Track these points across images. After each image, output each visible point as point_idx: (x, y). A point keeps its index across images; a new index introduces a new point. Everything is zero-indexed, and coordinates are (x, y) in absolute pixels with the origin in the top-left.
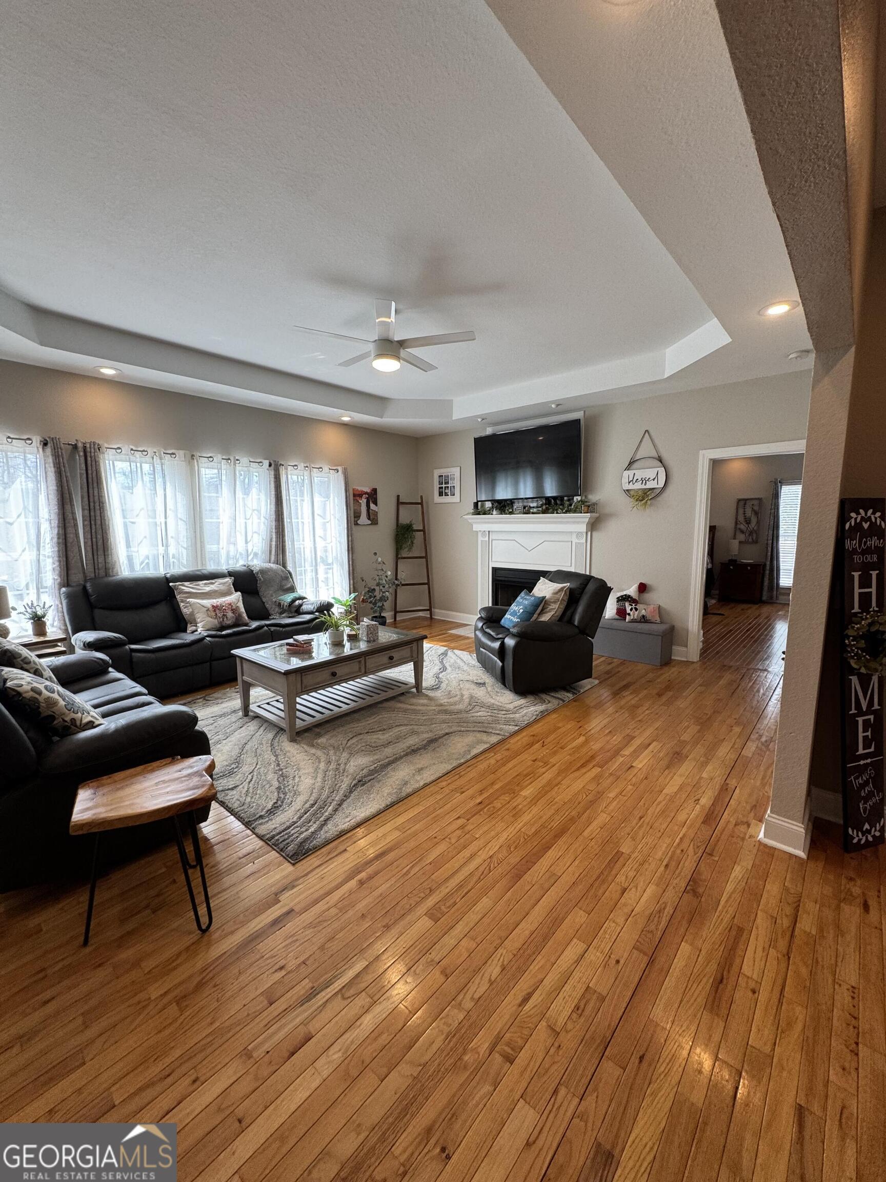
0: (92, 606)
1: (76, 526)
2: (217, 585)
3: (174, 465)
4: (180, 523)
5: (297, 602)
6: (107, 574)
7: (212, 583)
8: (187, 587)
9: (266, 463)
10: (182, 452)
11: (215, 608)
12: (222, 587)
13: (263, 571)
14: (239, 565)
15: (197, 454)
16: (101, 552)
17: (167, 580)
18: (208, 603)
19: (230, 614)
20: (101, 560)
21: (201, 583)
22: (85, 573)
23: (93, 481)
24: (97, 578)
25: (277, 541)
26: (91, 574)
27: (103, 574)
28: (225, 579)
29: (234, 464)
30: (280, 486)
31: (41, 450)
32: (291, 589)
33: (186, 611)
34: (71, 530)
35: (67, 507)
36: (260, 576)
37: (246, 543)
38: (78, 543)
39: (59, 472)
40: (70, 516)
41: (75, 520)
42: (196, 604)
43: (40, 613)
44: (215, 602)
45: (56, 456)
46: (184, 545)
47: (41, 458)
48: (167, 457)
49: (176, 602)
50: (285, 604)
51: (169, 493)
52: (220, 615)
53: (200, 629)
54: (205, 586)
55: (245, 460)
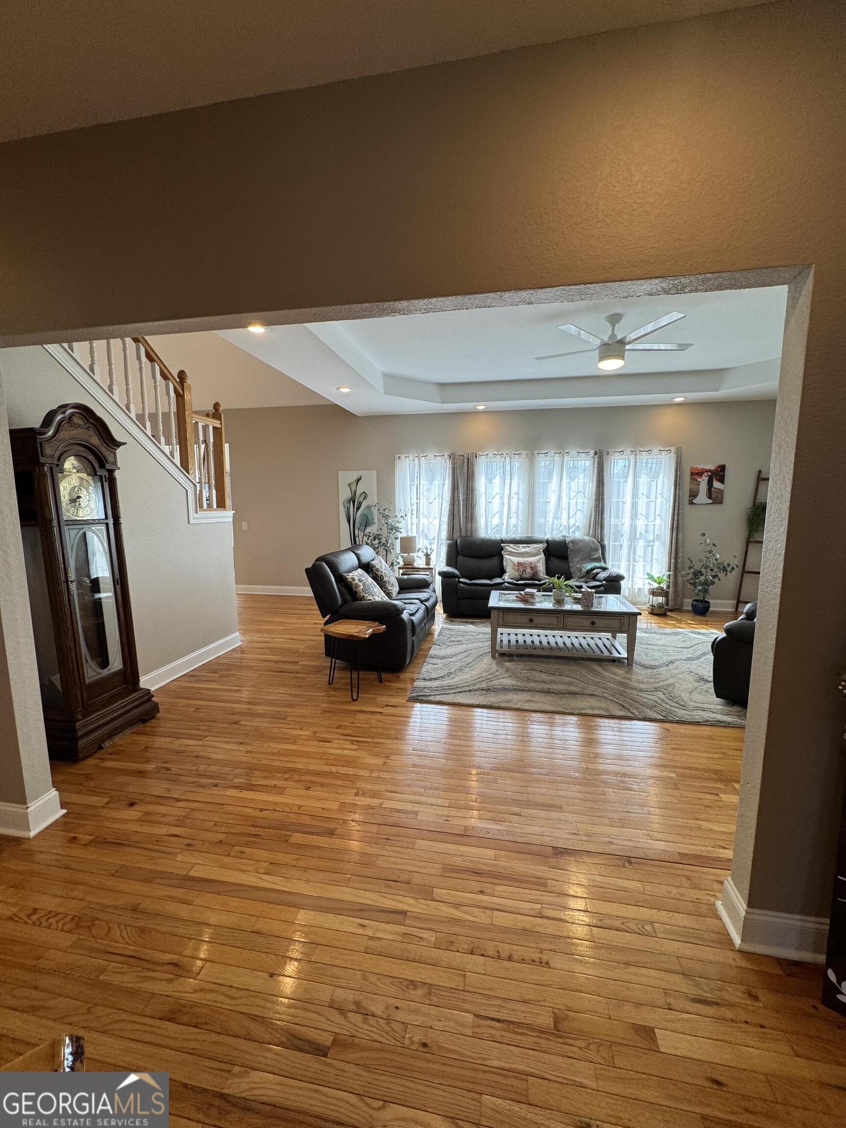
0: (458, 554)
2: (532, 548)
3: (518, 463)
5: (595, 571)
6: (472, 535)
7: (528, 547)
8: (510, 548)
10: (525, 452)
11: (519, 564)
12: (534, 551)
13: (573, 542)
14: (557, 536)
15: (536, 452)
16: (470, 521)
17: (502, 541)
18: (516, 560)
19: (528, 570)
21: (521, 545)
22: (461, 533)
23: (470, 477)
24: (466, 536)
25: (595, 518)
26: (463, 534)
27: (469, 535)
28: (541, 545)
29: (563, 456)
30: (603, 470)
31: (448, 461)
32: (598, 560)
33: (505, 563)
34: (456, 507)
35: (456, 493)
36: (571, 545)
37: (569, 518)
38: (459, 514)
39: (454, 473)
40: (456, 499)
41: (459, 501)
42: (511, 560)
43: (429, 553)
44: (521, 560)
45: (454, 464)
46: (520, 518)
47: (448, 465)
48: (516, 456)
49: (502, 557)
50: (584, 570)
51: (515, 481)
52: (521, 570)
53: (506, 577)
54: (522, 548)
55: (573, 452)
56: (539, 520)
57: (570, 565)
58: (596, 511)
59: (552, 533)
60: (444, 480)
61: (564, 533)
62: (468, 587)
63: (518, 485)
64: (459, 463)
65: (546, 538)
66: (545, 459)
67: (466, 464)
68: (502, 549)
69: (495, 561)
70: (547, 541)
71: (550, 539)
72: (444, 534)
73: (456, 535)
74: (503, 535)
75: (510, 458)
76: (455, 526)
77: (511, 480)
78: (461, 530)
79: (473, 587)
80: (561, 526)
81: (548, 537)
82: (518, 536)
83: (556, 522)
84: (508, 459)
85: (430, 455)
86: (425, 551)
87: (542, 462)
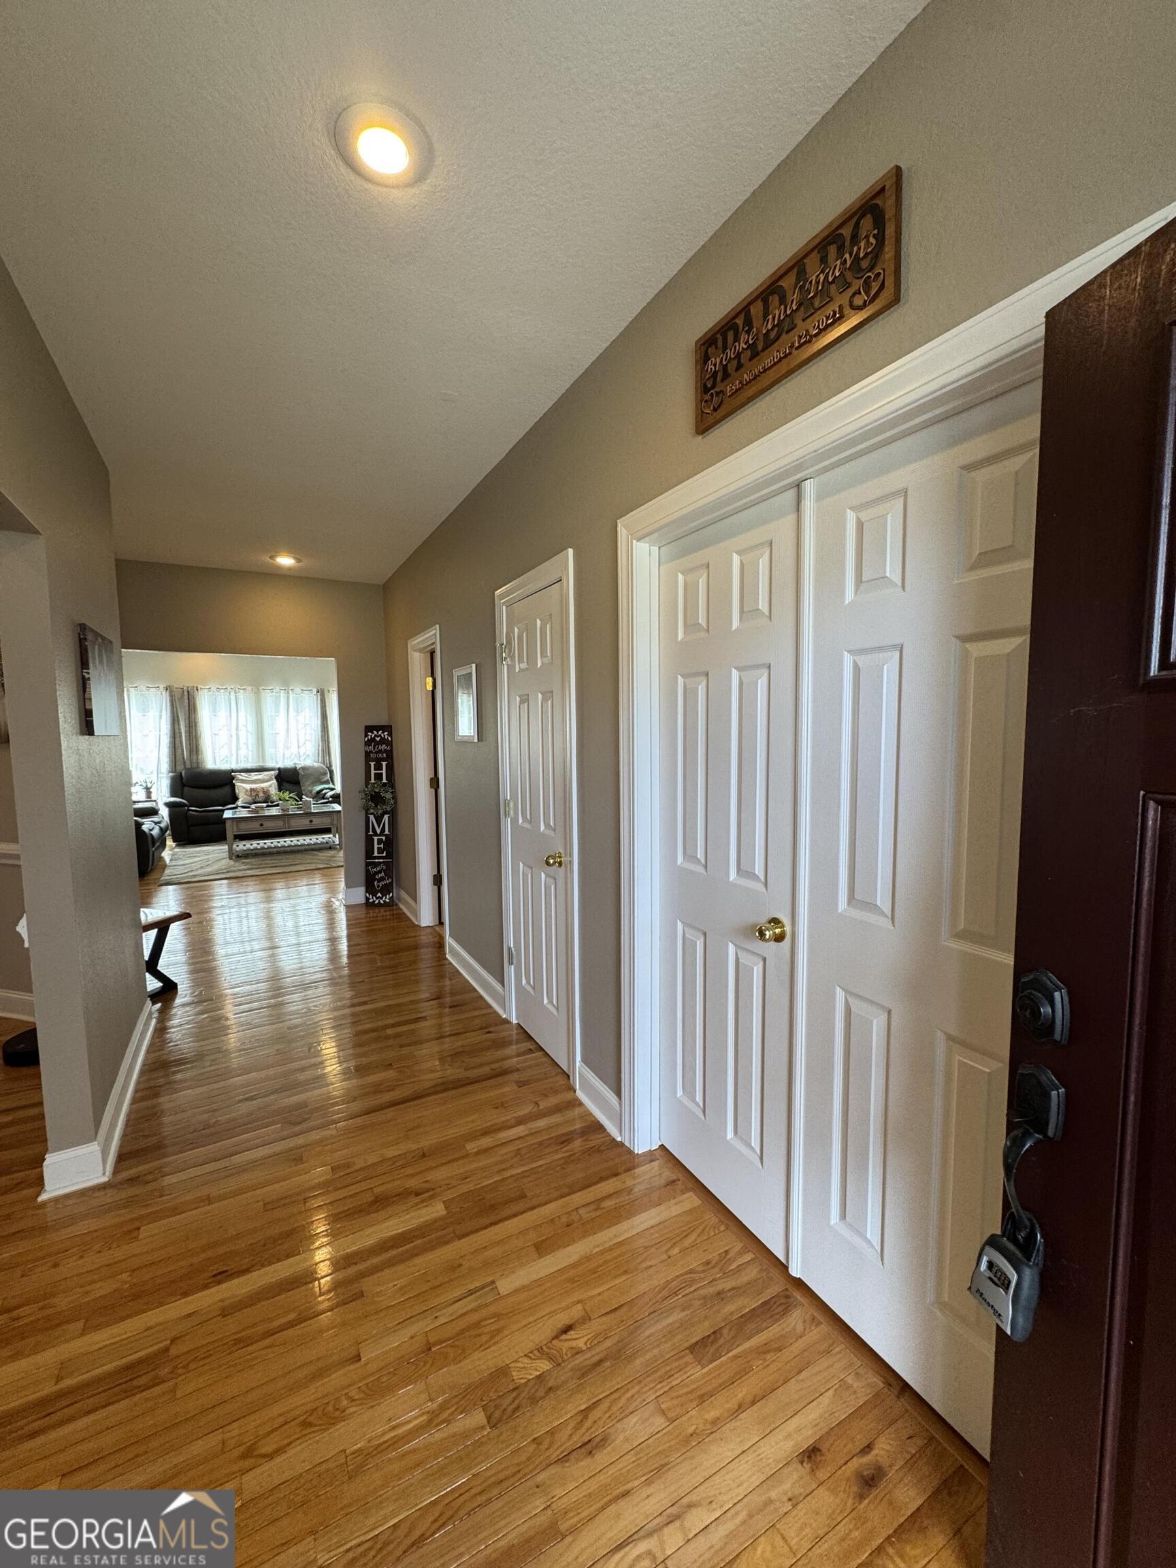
0: (183, 785)
1: (181, 736)
2: (264, 775)
3: (244, 698)
4: (249, 734)
6: (198, 767)
7: (260, 775)
8: (241, 776)
9: (315, 690)
10: (249, 688)
11: (252, 790)
12: (266, 778)
13: (304, 768)
14: (287, 763)
15: (261, 688)
16: (195, 753)
17: (233, 771)
18: (248, 786)
19: (261, 794)
20: (195, 757)
21: (252, 774)
22: (185, 766)
23: (192, 709)
24: (191, 768)
25: (323, 746)
26: (188, 766)
27: (195, 765)
28: (272, 772)
29: (288, 693)
30: (325, 706)
31: (164, 693)
32: (327, 782)
33: (237, 791)
34: (178, 739)
35: (176, 726)
36: (301, 772)
37: (299, 747)
38: (182, 746)
39: (172, 706)
40: (177, 731)
41: (180, 733)
42: (243, 787)
43: (149, 786)
44: (254, 786)
45: (171, 696)
46: (250, 748)
47: (165, 697)
48: (242, 691)
49: (234, 786)
50: (314, 792)
51: (242, 714)
52: (253, 794)
53: (239, 803)
54: (254, 776)
55: (298, 690)
56: (269, 750)
57: (302, 788)
58: (322, 740)
59: (283, 762)
60: (161, 712)
61: (296, 761)
62: (196, 814)
63: (245, 717)
64: (177, 696)
65: (278, 766)
66: (271, 694)
67: (186, 697)
68: (233, 778)
69: (227, 789)
70: (279, 769)
71: (282, 767)
72: (165, 766)
73: (180, 768)
74: (234, 766)
75: (236, 693)
76: (177, 759)
77: (237, 712)
78: (184, 763)
79: (203, 814)
80: (292, 754)
81: (281, 765)
82: (249, 766)
83: (286, 751)
84: (233, 693)
85: (142, 686)
86: (144, 785)
87: (268, 698)
